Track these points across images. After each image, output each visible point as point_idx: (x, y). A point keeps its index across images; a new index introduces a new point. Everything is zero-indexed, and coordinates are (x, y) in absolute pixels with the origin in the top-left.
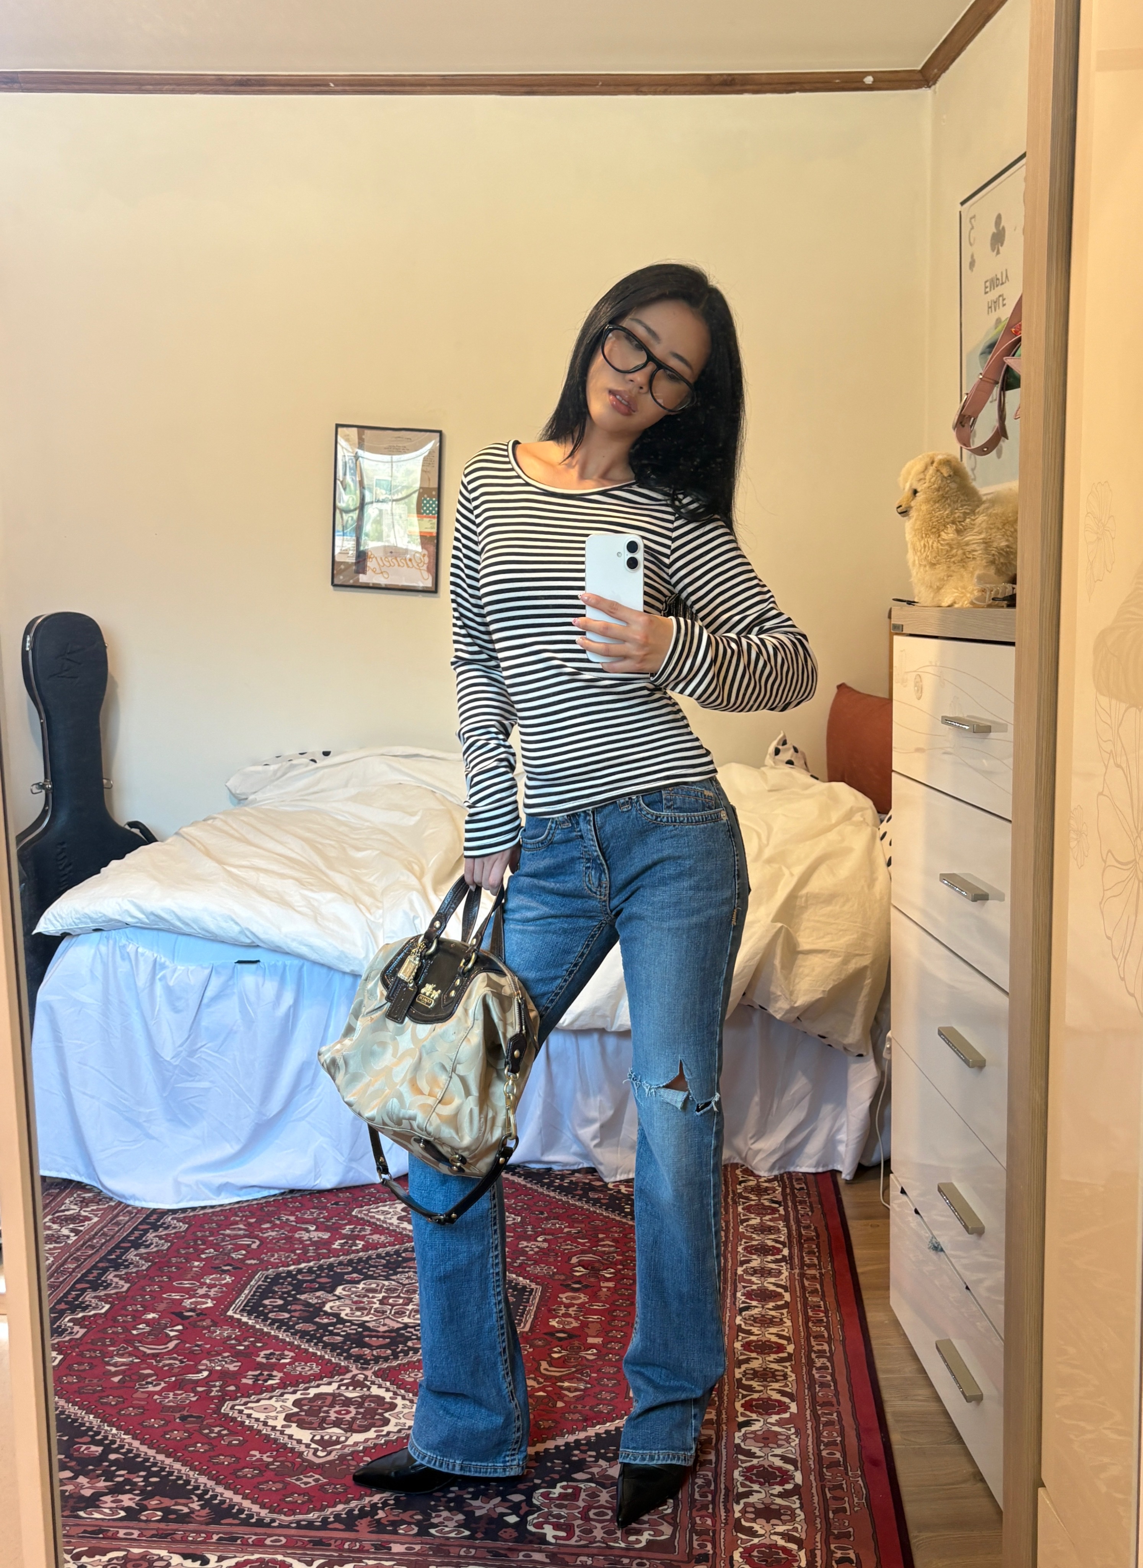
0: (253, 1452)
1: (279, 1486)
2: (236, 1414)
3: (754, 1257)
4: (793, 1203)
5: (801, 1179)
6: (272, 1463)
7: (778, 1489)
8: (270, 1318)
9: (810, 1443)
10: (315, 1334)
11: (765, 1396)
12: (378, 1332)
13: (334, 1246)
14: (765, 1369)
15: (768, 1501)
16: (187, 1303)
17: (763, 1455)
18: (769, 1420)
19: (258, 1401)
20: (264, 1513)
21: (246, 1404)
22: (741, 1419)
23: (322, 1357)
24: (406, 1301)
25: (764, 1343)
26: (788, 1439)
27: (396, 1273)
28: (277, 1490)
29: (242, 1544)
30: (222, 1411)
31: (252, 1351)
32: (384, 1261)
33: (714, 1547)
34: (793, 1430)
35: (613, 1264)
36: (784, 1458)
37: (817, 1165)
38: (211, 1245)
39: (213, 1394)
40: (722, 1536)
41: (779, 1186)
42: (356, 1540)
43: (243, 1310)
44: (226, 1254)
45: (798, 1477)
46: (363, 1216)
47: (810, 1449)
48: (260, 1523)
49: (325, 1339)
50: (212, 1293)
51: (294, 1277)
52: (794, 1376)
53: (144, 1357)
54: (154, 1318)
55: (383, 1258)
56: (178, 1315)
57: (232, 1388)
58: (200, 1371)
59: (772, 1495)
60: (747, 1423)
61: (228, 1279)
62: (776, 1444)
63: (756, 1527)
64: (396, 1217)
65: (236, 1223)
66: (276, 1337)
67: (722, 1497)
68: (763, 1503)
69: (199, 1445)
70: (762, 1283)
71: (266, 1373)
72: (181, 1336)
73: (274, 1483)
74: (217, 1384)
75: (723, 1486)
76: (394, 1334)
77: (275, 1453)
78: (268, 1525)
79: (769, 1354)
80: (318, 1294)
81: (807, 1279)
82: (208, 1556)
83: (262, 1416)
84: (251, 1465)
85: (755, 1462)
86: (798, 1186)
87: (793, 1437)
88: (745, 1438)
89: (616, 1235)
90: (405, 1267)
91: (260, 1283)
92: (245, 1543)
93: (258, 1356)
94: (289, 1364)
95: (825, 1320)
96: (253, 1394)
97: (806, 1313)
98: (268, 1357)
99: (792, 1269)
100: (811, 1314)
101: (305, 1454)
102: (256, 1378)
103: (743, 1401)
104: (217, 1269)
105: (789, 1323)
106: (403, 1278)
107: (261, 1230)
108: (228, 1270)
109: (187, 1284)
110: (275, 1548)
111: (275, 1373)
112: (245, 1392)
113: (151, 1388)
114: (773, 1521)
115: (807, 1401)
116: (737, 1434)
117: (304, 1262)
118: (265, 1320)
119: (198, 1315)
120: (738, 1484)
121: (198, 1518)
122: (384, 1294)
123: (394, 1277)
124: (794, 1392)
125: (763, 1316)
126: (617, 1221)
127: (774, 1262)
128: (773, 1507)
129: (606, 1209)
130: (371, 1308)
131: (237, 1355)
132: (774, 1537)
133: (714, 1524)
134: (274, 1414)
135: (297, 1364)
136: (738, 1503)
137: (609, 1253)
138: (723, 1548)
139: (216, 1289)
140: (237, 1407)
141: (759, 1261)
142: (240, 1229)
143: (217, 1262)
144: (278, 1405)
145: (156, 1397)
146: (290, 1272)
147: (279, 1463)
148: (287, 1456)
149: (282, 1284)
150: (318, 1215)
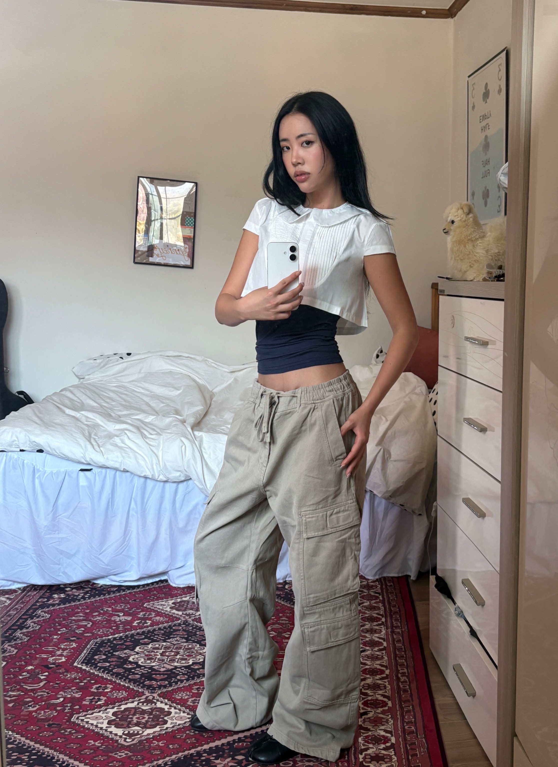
0: (89, 741)
1: (105, 758)
2: (80, 722)
3: (367, 623)
4: (386, 593)
5: (390, 580)
6: (101, 747)
7: (383, 746)
8: (99, 667)
9: (399, 723)
10: (124, 675)
11: (375, 698)
12: (160, 671)
13: (134, 624)
14: (374, 684)
15: (377, 752)
16: (51, 660)
17: (374, 729)
18: (377, 711)
19: (92, 714)
21: (85, 716)
22: (362, 711)
23: (128, 687)
24: (176, 654)
25: (373, 669)
26: (387, 721)
27: (169, 638)
28: (104, 761)
30: (72, 720)
31: (89, 686)
32: (163, 632)
34: (390, 716)
36: (385, 731)
37: (398, 573)
39: (66, 711)
41: (379, 584)
43: (83, 663)
44: (72, 631)
45: (393, 740)
46: (150, 607)
47: (399, 725)
49: (130, 677)
50: (65, 654)
51: (111, 642)
52: (389, 686)
53: (26, 692)
54: (32, 669)
55: (162, 630)
56: (45, 666)
57: (77, 707)
58: (59, 698)
59: (379, 749)
60: (365, 713)
61: (74, 645)
62: (381, 724)
64: (169, 607)
65: (78, 613)
66: (102, 677)
67: (353, 751)
68: (375, 754)
69: (59, 739)
70: (372, 637)
71: (96, 698)
72: (48, 679)
73: (102, 757)
74: (69, 705)
76: (169, 673)
77: (102, 741)
79: (376, 675)
80: (125, 651)
81: (395, 634)
83: (95, 722)
84: (89, 748)
85: (370, 733)
86: (389, 584)
87: (390, 720)
88: (364, 721)
89: (288, 615)
90: (174, 635)
91: (93, 646)
93: (92, 688)
94: (110, 692)
95: (405, 656)
96: (90, 710)
97: (395, 653)
98: (97, 688)
99: (387, 629)
100: (397, 653)
101: (119, 741)
102: (91, 701)
103: (363, 701)
104: (67, 640)
105: (386, 658)
106: (173, 641)
107: (93, 616)
108: (74, 640)
109: (50, 649)
111: (102, 697)
112: (85, 709)
113: (31, 709)
114: (381, 762)
115: (397, 700)
116: (360, 720)
117: (117, 634)
118: (96, 668)
119: (57, 666)
120: (361, 744)
122: (163, 650)
123: (169, 640)
124: (390, 696)
125: (372, 655)
126: (288, 607)
127: (377, 625)
128: (381, 755)
129: (284, 599)
130: (156, 658)
131: (80, 688)
133: (349, 765)
134: (101, 721)
135: (114, 692)
136: (362, 754)
139: (67, 651)
140: (80, 718)
141: (369, 625)
142: (81, 616)
143: (68, 635)
144: (104, 715)
145: (34, 714)
146: (109, 640)
147: (104, 747)
148: (109, 743)
149: (105, 646)
150: (125, 607)
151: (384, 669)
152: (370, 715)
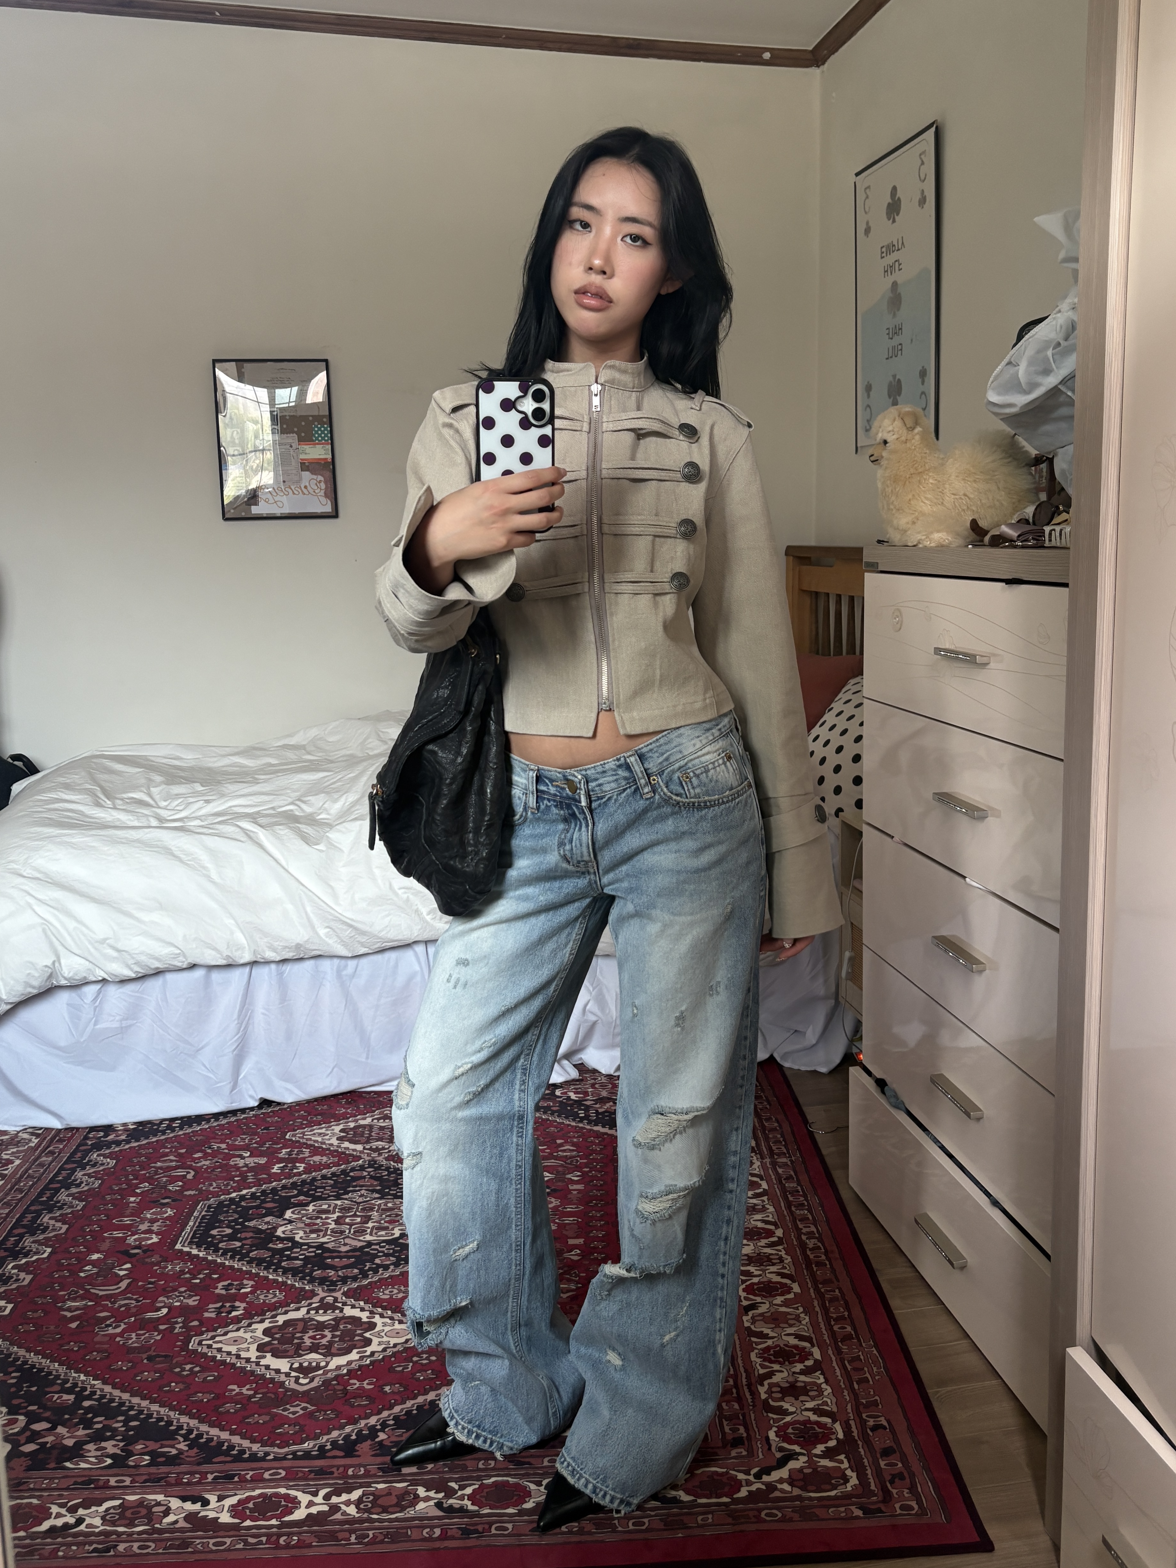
0: (230, 1387)
1: (267, 1418)
2: (205, 1350)
6: (253, 1396)
7: (799, 1367)
8: (221, 1249)
9: (820, 1320)
10: (271, 1261)
11: (765, 1279)
12: (340, 1252)
13: (274, 1171)
14: (759, 1254)
15: (791, 1379)
16: (131, 1240)
17: (776, 1335)
18: (775, 1302)
19: (226, 1334)
20: (255, 1447)
21: (213, 1338)
22: (745, 1303)
23: (284, 1283)
24: (364, 1219)
25: (752, 1230)
26: (797, 1318)
27: (347, 1193)
28: (264, 1422)
29: (240, 1481)
30: (190, 1347)
31: (209, 1284)
32: (331, 1182)
33: (747, 1430)
34: (801, 1309)
35: (578, 1168)
36: (798, 1337)
38: (144, 1179)
39: (176, 1331)
40: (753, 1418)
42: (360, 1466)
43: (191, 1243)
44: (162, 1187)
45: (817, 1353)
46: (298, 1139)
47: (822, 1325)
48: (254, 1457)
49: (283, 1264)
50: (155, 1228)
51: (238, 1204)
52: (789, 1258)
53: (98, 1299)
54: (99, 1258)
55: (330, 1179)
56: (123, 1253)
57: (196, 1323)
58: (159, 1309)
59: (794, 1373)
60: (753, 1307)
61: (170, 1212)
62: (787, 1323)
63: (786, 1406)
65: (166, 1155)
66: (232, 1267)
67: (744, 1380)
68: (787, 1382)
69: (173, 1384)
71: (228, 1305)
73: (259, 1415)
74: (180, 1320)
75: (742, 1370)
76: (358, 1253)
77: (254, 1385)
78: (263, 1459)
79: (758, 1239)
80: (267, 1219)
81: (780, 1167)
82: (207, 1496)
83: (233, 1349)
84: (232, 1400)
85: (770, 1343)
87: (802, 1315)
88: (753, 1321)
89: (575, 1140)
90: (356, 1186)
91: (204, 1213)
92: (243, 1480)
93: (217, 1288)
94: (251, 1293)
95: (806, 1204)
96: (219, 1327)
97: (786, 1199)
98: (226, 1288)
100: (791, 1199)
101: (285, 1382)
102: (219, 1311)
103: (744, 1286)
104: (155, 1203)
105: (771, 1209)
106: (355, 1197)
107: (194, 1160)
108: (168, 1203)
109: (127, 1221)
110: (276, 1482)
111: (237, 1304)
112: (210, 1326)
113: (111, 1331)
114: (802, 1398)
115: (807, 1280)
116: (745, 1318)
117: (245, 1188)
118: (216, 1250)
119: (144, 1252)
120: (758, 1365)
121: (188, 1459)
122: (338, 1214)
123: (346, 1196)
124: (793, 1273)
126: (573, 1126)
128: (799, 1384)
129: (559, 1116)
130: (327, 1228)
131: (193, 1289)
132: (805, 1413)
133: (742, 1407)
134: (245, 1346)
135: (259, 1292)
136: (762, 1385)
137: (571, 1157)
138: (756, 1430)
139: (158, 1224)
140: (204, 1343)
142: (172, 1161)
143: (154, 1195)
144: (248, 1336)
145: (118, 1339)
146: (231, 1199)
147: (260, 1396)
148: (268, 1387)
149: (227, 1212)
150: (250, 1140)
151: (772, 1227)
152: (763, 1309)
